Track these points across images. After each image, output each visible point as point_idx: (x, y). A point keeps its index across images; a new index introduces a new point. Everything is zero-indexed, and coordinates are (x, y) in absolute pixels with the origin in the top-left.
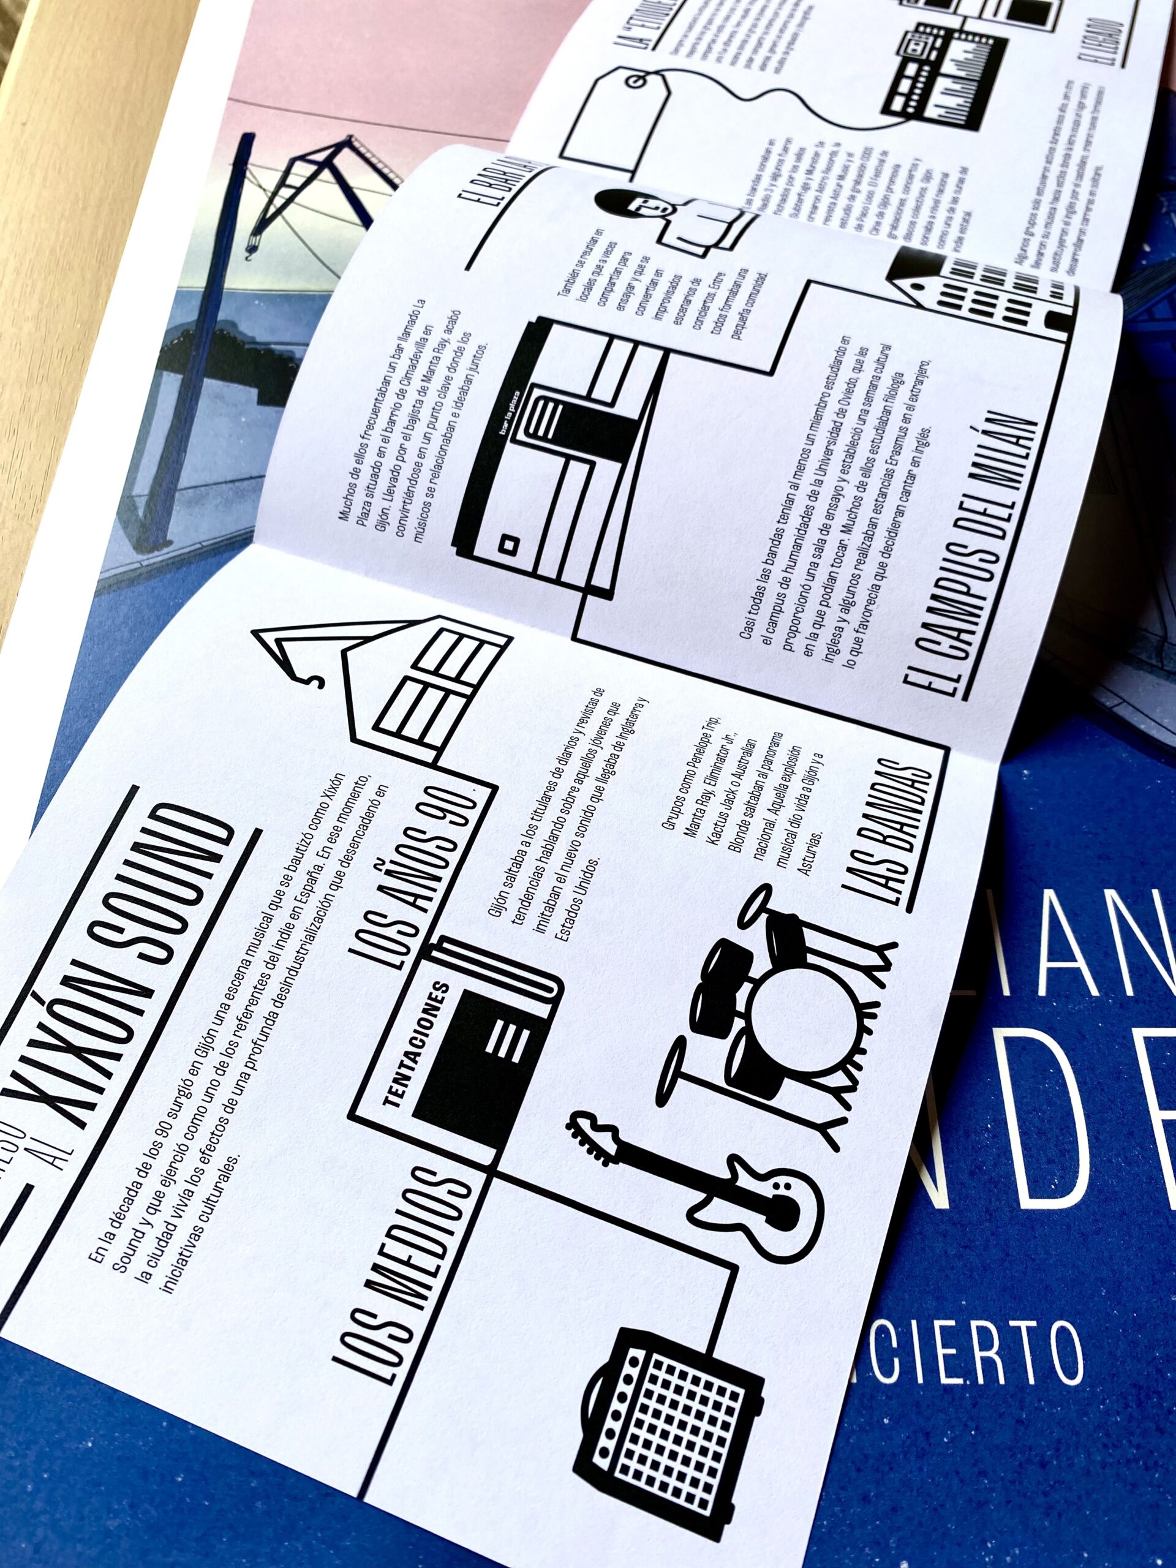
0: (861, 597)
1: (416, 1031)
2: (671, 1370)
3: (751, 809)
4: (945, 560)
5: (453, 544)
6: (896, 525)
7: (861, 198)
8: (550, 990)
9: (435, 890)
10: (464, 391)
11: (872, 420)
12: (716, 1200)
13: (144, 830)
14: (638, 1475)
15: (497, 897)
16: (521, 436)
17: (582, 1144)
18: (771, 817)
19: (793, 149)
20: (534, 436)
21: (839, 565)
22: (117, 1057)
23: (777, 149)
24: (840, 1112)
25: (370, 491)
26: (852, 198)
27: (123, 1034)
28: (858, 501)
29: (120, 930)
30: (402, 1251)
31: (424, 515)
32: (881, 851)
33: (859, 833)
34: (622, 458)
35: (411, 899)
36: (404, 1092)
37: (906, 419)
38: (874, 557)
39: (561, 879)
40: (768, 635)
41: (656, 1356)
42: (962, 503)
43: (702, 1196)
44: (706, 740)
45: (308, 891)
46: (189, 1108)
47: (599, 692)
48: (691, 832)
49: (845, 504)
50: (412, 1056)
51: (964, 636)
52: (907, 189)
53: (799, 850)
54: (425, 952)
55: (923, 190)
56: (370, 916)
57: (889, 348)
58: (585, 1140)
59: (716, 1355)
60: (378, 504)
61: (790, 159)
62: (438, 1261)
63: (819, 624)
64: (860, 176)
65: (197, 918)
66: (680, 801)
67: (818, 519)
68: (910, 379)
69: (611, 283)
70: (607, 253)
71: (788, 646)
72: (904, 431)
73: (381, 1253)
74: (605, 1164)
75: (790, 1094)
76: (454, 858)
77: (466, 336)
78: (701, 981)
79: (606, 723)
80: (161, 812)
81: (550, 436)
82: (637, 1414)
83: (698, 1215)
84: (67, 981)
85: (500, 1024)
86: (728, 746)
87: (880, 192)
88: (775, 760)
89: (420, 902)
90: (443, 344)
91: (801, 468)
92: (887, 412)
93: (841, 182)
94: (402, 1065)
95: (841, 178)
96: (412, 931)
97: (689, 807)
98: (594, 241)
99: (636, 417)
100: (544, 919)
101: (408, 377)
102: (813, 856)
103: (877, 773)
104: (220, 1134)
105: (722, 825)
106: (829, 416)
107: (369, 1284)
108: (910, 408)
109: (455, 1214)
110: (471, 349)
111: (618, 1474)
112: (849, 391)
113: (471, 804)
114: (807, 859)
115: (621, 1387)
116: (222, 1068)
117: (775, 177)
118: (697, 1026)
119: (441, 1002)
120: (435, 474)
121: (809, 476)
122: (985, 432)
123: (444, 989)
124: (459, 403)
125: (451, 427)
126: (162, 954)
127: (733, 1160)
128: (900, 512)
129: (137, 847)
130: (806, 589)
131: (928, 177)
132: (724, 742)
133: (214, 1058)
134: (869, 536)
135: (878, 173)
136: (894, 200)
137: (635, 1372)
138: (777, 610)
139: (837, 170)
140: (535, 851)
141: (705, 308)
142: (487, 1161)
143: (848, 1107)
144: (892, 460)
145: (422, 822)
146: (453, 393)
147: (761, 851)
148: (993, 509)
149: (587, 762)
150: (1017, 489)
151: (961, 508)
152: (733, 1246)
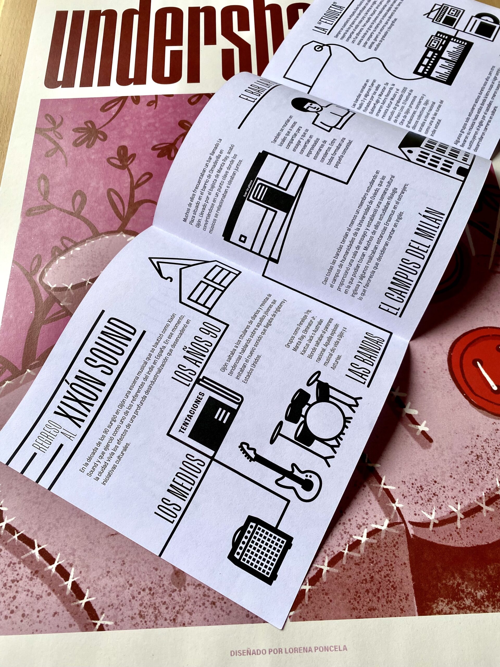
0: (368, 275)
1: (192, 408)
2: (263, 531)
3: (318, 344)
4: (400, 264)
5: (223, 236)
6: (384, 249)
7: (398, 109)
8: (238, 400)
9: (203, 360)
10: (232, 178)
11: (382, 207)
12: (286, 477)
13: (106, 327)
14: (248, 562)
15: (224, 365)
16: (251, 198)
17: (243, 453)
18: (325, 347)
19: (376, 85)
20: (256, 198)
21: (361, 262)
22: (92, 405)
23: (369, 84)
24: (332, 454)
25: (195, 212)
26: (395, 108)
27: (94, 397)
28: (372, 238)
29: (96, 362)
30: (181, 481)
31: (214, 224)
32: (362, 365)
33: (355, 358)
34: (287, 211)
35: (194, 362)
36: (186, 428)
37: (395, 208)
38: (374, 260)
39: (247, 361)
40: (332, 284)
41: (259, 526)
42: (410, 243)
43: (281, 476)
44: (305, 317)
45: (160, 355)
46: (115, 425)
47: (270, 295)
48: (295, 350)
49: (367, 238)
50: (190, 417)
51: (403, 294)
52: (417, 107)
53: (333, 361)
54: (197, 381)
55: (424, 108)
56: (180, 366)
57: (394, 177)
58: (245, 452)
59: (278, 528)
60: (197, 217)
61: (373, 89)
62: (191, 486)
63: (351, 283)
64: (400, 99)
65: (122, 360)
66: (293, 337)
67: (356, 243)
68: (399, 191)
69: (292, 140)
70: (293, 126)
71: (339, 289)
72: (393, 212)
73: (174, 481)
74: (250, 461)
75: (316, 446)
76: (211, 349)
77: (235, 156)
78: (291, 403)
79: (271, 306)
80: (112, 321)
81: (262, 199)
82: (250, 543)
83: (279, 482)
84: (77, 377)
85: (220, 409)
86: (313, 321)
87: (406, 107)
88: (329, 327)
89: (197, 363)
90: (226, 158)
91: (352, 223)
92: (388, 204)
93: (392, 101)
94: (186, 419)
95: (392, 99)
96: (194, 373)
97: (296, 340)
98: (288, 121)
99: (294, 195)
100: (239, 375)
101: (212, 170)
102: (337, 363)
103: (365, 337)
104: (124, 435)
105: (307, 348)
106: (366, 203)
107: (169, 491)
108: (397, 203)
109: (199, 471)
110: (236, 161)
111: (242, 561)
112: (375, 194)
113: (219, 330)
114: (335, 364)
115: (246, 534)
116: (126, 413)
117: (366, 96)
118: (288, 418)
119: (201, 399)
120: (219, 209)
121: (355, 226)
122: (424, 216)
123: (203, 395)
124: (230, 182)
125: (226, 192)
126: (109, 371)
127: (293, 465)
128: (386, 244)
129: (103, 333)
130: (348, 269)
132: (312, 319)
133: (124, 409)
134: (374, 252)
137: (251, 530)
138: (337, 275)
140: (239, 350)
141: (326, 154)
142: (211, 455)
143: (335, 452)
144: (387, 224)
145: (201, 334)
147: (319, 359)
148: (421, 247)
149: (262, 320)
150: (432, 240)
151: (410, 245)
152: (289, 494)
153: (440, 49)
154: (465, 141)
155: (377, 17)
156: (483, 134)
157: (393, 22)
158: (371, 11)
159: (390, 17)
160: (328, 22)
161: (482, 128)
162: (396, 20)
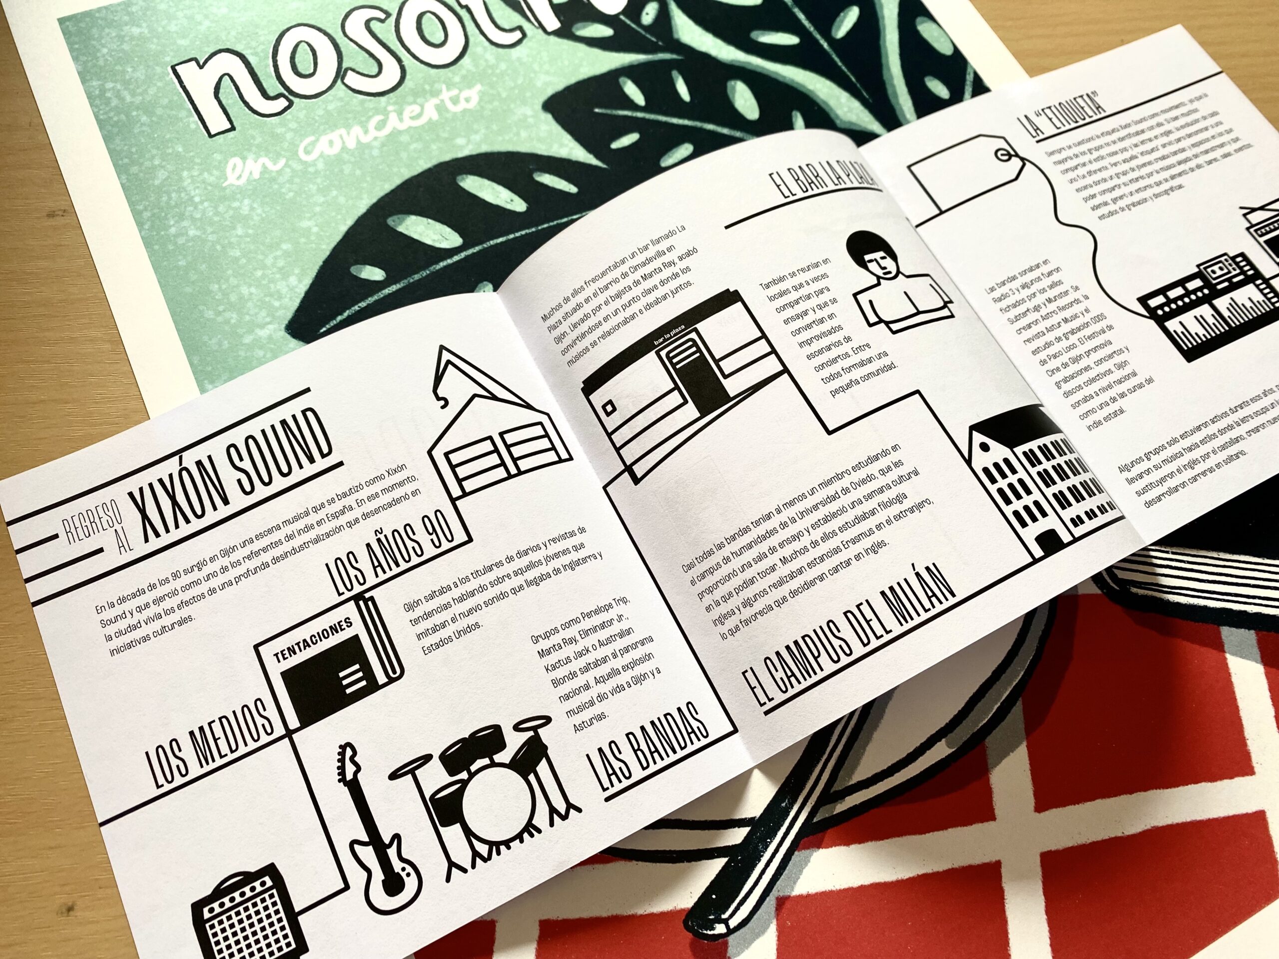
0: (759, 605)
1: (318, 634)
2: (274, 904)
3: (586, 669)
4: (821, 627)
5: (583, 382)
6: (812, 583)
7: (1065, 343)
8: (394, 672)
9: (390, 570)
10: (657, 302)
11: (859, 510)
12: (371, 847)
13: (294, 416)
14: (215, 935)
15: (416, 601)
16: (663, 354)
17: (339, 761)
18: (592, 683)
19: (1055, 277)
20: (670, 359)
21: (762, 577)
22: (188, 521)
23: (1045, 269)
24: (467, 865)
25: (566, 316)
26: (1059, 339)
27: (199, 512)
28: (804, 550)
29: (241, 459)
30: (218, 732)
31: (581, 354)
32: (628, 755)
33: (627, 735)
34: (703, 413)
35: (376, 564)
36: (287, 658)
37: (879, 527)
38: (784, 590)
39: (454, 620)
40: (696, 580)
41: (274, 891)
42: (861, 604)
43: (366, 839)
44: (608, 607)
45: (335, 516)
46: (196, 575)
47: (582, 530)
48: (542, 654)
49: (797, 545)
50: (306, 644)
51: (793, 679)
52: (1099, 362)
53: (586, 715)
54: (357, 598)
55: (1110, 372)
56: (351, 556)
57: (916, 473)
58: (342, 761)
59: (300, 918)
60: (564, 327)
61: (1047, 282)
62: (228, 752)
63: (725, 599)
64: (1079, 329)
65: (279, 483)
66: (556, 631)
67: (774, 541)
68: (907, 504)
69: (797, 302)
70: (816, 279)
71: (701, 596)
72: (871, 532)
73: (210, 724)
74: (340, 781)
75: (453, 834)
76: (415, 561)
77: (688, 269)
78: (467, 737)
79: (565, 552)
80: (309, 414)
81: (678, 367)
82: (241, 908)
83: (356, 847)
84: (199, 464)
85: (357, 667)
86: (615, 622)
87: (1081, 350)
88: (632, 652)
89: (379, 570)
90: (672, 263)
91: (792, 503)
92: (873, 512)
93: (1063, 324)
94: (298, 644)
95: (1066, 320)
96: (362, 581)
97: (556, 639)
98: (817, 265)
99: (732, 395)
100: (426, 633)
101: (635, 268)
102: (589, 724)
103: (679, 709)
104: (196, 600)
105: (562, 664)
106: (837, 486)
107: (192, 733)
108: (889, 522)
109: (256, 738)
110: (682, 279)
111: (207, 925)
112: (863, 482)
113: (450, 539)
114: (585, 723)
115: (247, 889)
116: (224, 569)
117: (1025, 286)
118: (443, 757)
119: (342, 630)
120: (603, 337)
121: (792, 512)
122: (917, 574)
123: (349, 624)
124: (649, 306)
125: (633, 317)
126: (248, 488)
127: (397, 837)
128: (821, 578)
129: (284, 423)
130: (734, 574)
131: (1121, 366)
132: (616, 618)
133: (225, 562)
134: (792, 576)
135: (1091, 337)
136: (1083, 363)
137: (259, 889)
138: (711, 571)
139: (1067, 314)
140: (456, 593)
141: (834, 361)
142: (292, 727)
143: (473, 866)
144: (846, 544)
145: (418, 527)
146: (651, 298)
147: (567, 697)
148: (875, 624)
149: (531, 566)
150: (902, 625)
151: (858, 606)
152: (357, 876)
153: (1219, 287)
154: (1141, 476)
155: (1150, 163)
156: (1183, 485)
157: (1172, 189)
158: (1148, 146)
159: (1173, 177)
160: (1055, 120)
161: (1189, 474)
162: (1180, 187)
